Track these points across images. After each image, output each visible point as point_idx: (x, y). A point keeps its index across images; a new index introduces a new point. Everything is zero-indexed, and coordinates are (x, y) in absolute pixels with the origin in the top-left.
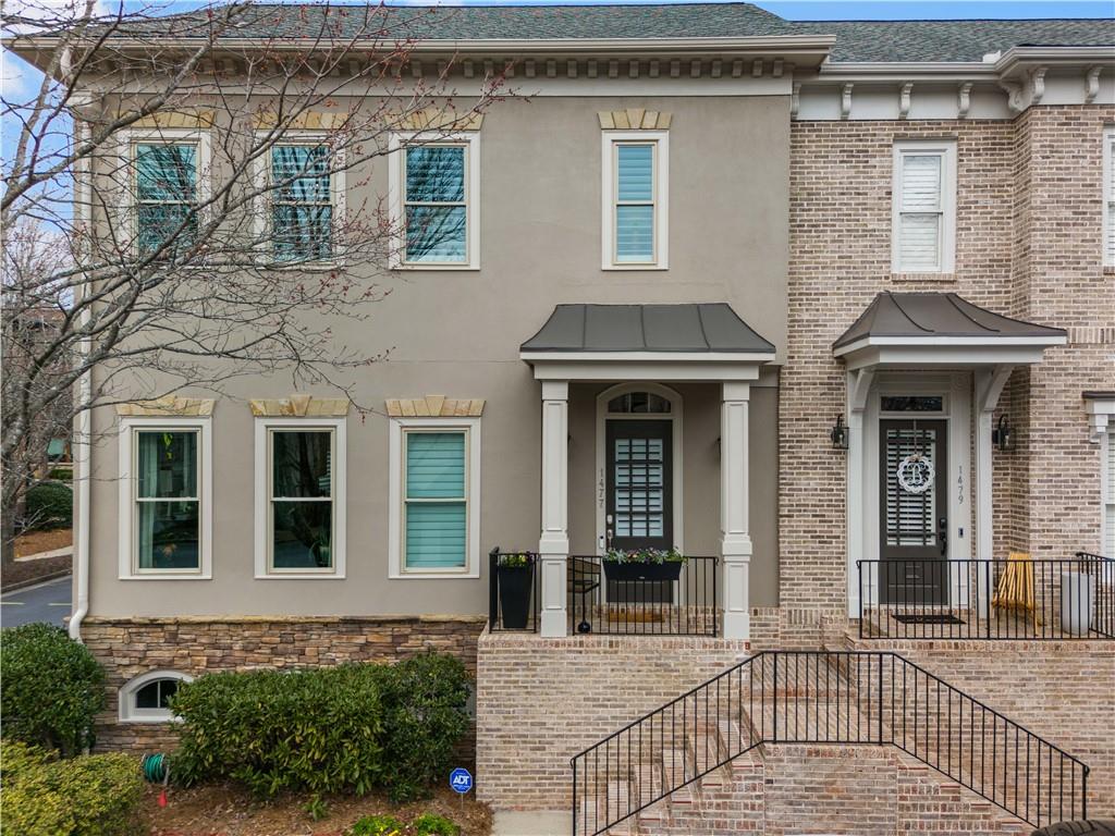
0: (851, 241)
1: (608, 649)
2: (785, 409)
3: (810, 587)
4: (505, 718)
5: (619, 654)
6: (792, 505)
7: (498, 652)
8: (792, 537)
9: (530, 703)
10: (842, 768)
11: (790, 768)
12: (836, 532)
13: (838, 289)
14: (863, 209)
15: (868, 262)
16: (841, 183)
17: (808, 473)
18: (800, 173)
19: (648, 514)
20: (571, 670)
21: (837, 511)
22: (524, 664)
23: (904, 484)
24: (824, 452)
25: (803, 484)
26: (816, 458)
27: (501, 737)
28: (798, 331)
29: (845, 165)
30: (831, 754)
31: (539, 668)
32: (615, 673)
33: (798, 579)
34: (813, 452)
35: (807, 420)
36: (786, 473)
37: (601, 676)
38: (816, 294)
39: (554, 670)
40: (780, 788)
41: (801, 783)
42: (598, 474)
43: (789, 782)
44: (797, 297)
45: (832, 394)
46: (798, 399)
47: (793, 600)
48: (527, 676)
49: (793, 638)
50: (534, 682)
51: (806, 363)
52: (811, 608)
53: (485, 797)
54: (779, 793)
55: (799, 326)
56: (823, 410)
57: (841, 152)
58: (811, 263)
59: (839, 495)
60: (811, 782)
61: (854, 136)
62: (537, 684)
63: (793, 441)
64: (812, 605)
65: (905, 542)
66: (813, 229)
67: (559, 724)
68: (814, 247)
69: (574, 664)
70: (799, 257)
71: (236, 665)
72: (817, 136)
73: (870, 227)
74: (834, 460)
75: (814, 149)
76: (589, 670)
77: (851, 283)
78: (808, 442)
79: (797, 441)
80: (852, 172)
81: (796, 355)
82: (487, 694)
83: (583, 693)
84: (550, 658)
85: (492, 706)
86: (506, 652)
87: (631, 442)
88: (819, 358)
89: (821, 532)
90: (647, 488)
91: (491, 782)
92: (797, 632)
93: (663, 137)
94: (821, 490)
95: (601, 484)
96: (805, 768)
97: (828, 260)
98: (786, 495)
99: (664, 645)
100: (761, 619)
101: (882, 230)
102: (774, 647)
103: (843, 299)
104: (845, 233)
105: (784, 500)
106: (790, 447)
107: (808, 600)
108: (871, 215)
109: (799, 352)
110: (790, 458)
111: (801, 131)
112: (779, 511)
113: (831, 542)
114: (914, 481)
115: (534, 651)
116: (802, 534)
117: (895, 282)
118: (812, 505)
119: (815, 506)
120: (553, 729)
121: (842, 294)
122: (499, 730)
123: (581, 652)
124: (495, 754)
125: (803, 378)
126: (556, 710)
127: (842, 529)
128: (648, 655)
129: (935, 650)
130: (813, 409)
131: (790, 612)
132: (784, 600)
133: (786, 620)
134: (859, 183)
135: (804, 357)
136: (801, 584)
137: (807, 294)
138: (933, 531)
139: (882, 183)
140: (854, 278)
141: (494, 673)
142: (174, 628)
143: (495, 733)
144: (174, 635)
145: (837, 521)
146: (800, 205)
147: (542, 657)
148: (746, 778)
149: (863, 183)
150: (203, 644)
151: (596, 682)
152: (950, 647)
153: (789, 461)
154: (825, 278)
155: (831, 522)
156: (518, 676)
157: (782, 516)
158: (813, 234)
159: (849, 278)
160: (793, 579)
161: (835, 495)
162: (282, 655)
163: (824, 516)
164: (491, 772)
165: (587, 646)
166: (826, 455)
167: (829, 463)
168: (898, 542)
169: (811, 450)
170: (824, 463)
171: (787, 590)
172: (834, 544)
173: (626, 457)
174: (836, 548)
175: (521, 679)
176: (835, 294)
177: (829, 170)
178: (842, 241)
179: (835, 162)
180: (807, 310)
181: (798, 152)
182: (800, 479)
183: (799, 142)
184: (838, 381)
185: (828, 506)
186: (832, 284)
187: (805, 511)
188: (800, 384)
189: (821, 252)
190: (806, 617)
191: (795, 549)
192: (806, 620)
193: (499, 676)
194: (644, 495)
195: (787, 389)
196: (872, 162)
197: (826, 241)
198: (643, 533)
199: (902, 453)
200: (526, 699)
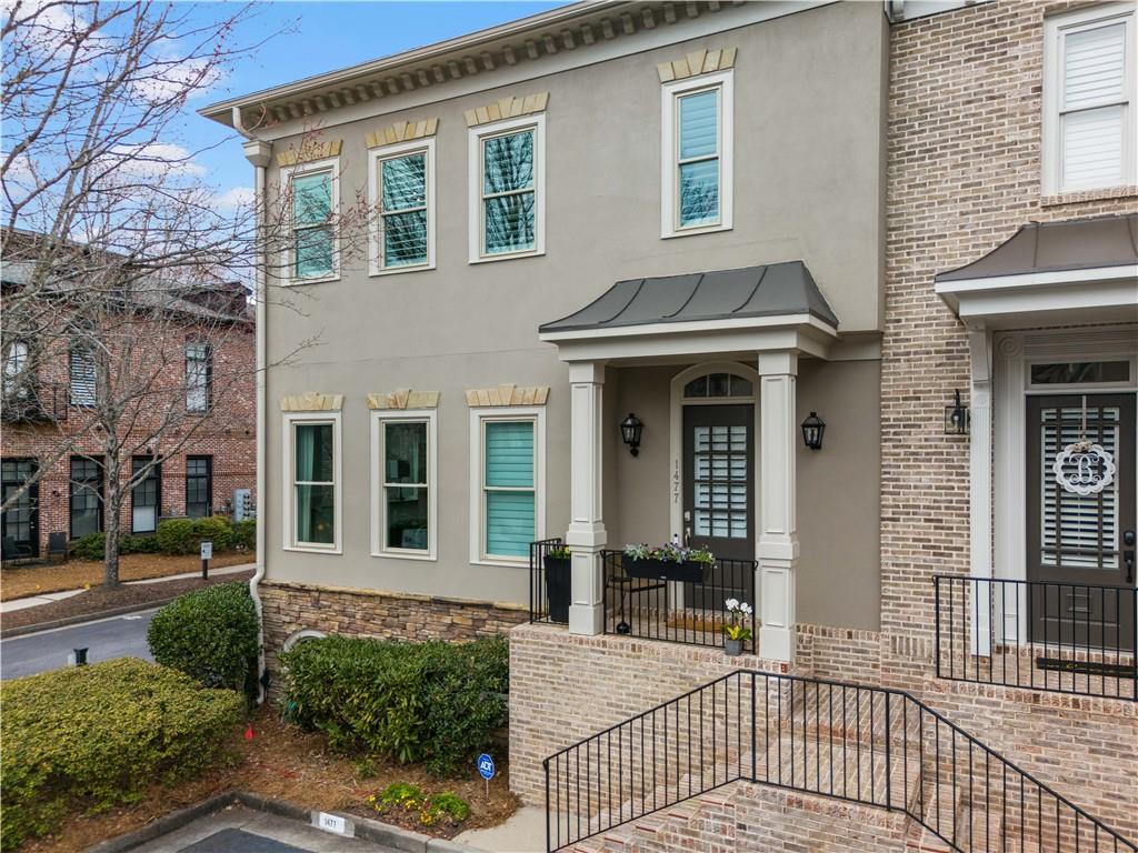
0: (980, 162)
1: (630, 652)
2: (889, 386)
3: (922, 610)
4: (534, 711)
5: (642, 660)
6: (898, 506)
7: (528, 642)
8: (898, 545)
9: (555, 700)
10: (830, 828)
11: (768, 815)
12: (957, 542)
13: (962, 227)
14: (998, 118)
15: (1005, 187)
16: (965, 89)
17: (919, 467)
18: (909, 87)
19: (730, 511)
20: (595, 671)
21: (958, 515)
22: (551, 658)
23: (1066, 483)
24: (942, 439)
25: (912, 479)
26: (931, 447)
27: (531, 730)
28: (906, 287)
29: (972, 64)
30: (817, 808)
31: (564, 664)
32: (637, 680)
33: (905, 599)
34: (926, 440)
35: (919, 398)
36: (890, 466)
37: (624, 681)
38: (929, 238)
39: (578, 668)
40: (755, 838)
41: (780, 836)
42: (673, 465)
43: (766, 832)
44: (905, 244)
45: (953, 365)
46: (905, 373)
47: (899, 624)
48: (553, 671)
49: (899, 671)
50: (560, 678)
51: (916, 326)
52: (923, 637)
53: (517, 788)
54: (752, 842)
55: (907, 281)
56: (940, 385)
57: (966, 48)
58: (924, 198)
59: (963, 495)
60: (793, 838)
61: (986, 22)
62: (562, 681)
63: (899, 426)
64: (924, 633)
65: (1070, 562)
66: (927, 155)
67: (583, 727)
68: (929, 177)
69: (596, 664)
70: (908, 193)
71: (358, 632)
72: (933, 34)
73: (1008, 140)
74: (955, 449)
75: (929, 52)
76: (612, 673)
77: (981, 218)
78: (920, 426)
79: (905, 426)
80: (983, 71)
81: (903, 318)
82: (518, 684)
83: (605, 697)
84: (574, 655)
85: (522, 697)
86: (535, 643)
87: (711, 431)
88: (935, 319)
89: (936, 541)
90: (730, 483)
91: (521, 774)
92: (904, 665)
93: (727, 78)
94: (937, 488)
95: (676, 477)
96: (785, 820)
97: (948, 193)
98: (891, 493)
99: (689, 656)
100: (856, 644)
101: (1027, 141)
102: (874, 680)
103: (968, 240)
104: (972, 153)
105: (887, 500)
106: (895, 433)
107: (919, 626)
108: (1010, 123)
109: (907, 313)
110: (895, 447)
111: (911, 32)
112: (880, 512)
113: (951, 555)
114: (1080, 479)
115: (560, 646)
116: (911, 542)
117: (1046, 208)
118: (925, 507)
119: (928, 507)
120: (577, 731)
121: (967, 234)
122: (528, 723)
123: (604, 653)
124: (526, 747)
125: (912, 346)
126: (580, 711)
127: (966, 539)
128: (673, 665)
129: (1041, 705)
130: (925, 385)
131: (894, 638)
132: (885, 623)
133: (890, 649)
134: (993, 83)
135: (913, 320)
136: (908, 606)
137: (918, 239)
138: (1116, 549)
139: (1027, 77)
140: (984, 211)
141: (525, 664)
142: (316, 594)
143: (526, 726)
144: (318, 600)
145: (958, 528)
146: (908, 127)
147: (567, 654)
148: (715, 817)
149: (999, 83)
150: (335, 611)
151: (618, 687)
152: (1065, 704)
153: (893, 451)
154: (943, 216)
155: (952, 528)
156: (545, 669)
157: (884, 519)
158: (927, 161)
159: (978, 212)
160: (898, 598)
161: (955, 494)
162: (390, 627)
163: (941, 521)
164: (522, 765)
165: (610, 647)
166: (944, 443)
167: (948, 454)
168: (1059, 560)
169: (923, 436)
170: (942, 453)
171: (890, 611)
172: (954, 558)
173: (707, 448)
174: (957, 562)
175: (548, 673)
176: (957, 234)
177: (951, 74)
178: (967, 165)
179: (959, 63)
180: (918, 259)
181: (907, 60)
182: (908, 474)
183: (909, 47)
184: (961, 347)
185: (947, 508)
186: (952, 222)
187: (914, 514)
188: (908, 353)
189: (937, 182)
190: (915, 646)
191: (901, 561)
192: (915, 651)
193: (529, 667)
194: (725, 490)
195: (892, 361)
196: (1011, 52)
197: (945, 168)
198: (725, 534)
199: (1064, 440)
200: (553, 695)
